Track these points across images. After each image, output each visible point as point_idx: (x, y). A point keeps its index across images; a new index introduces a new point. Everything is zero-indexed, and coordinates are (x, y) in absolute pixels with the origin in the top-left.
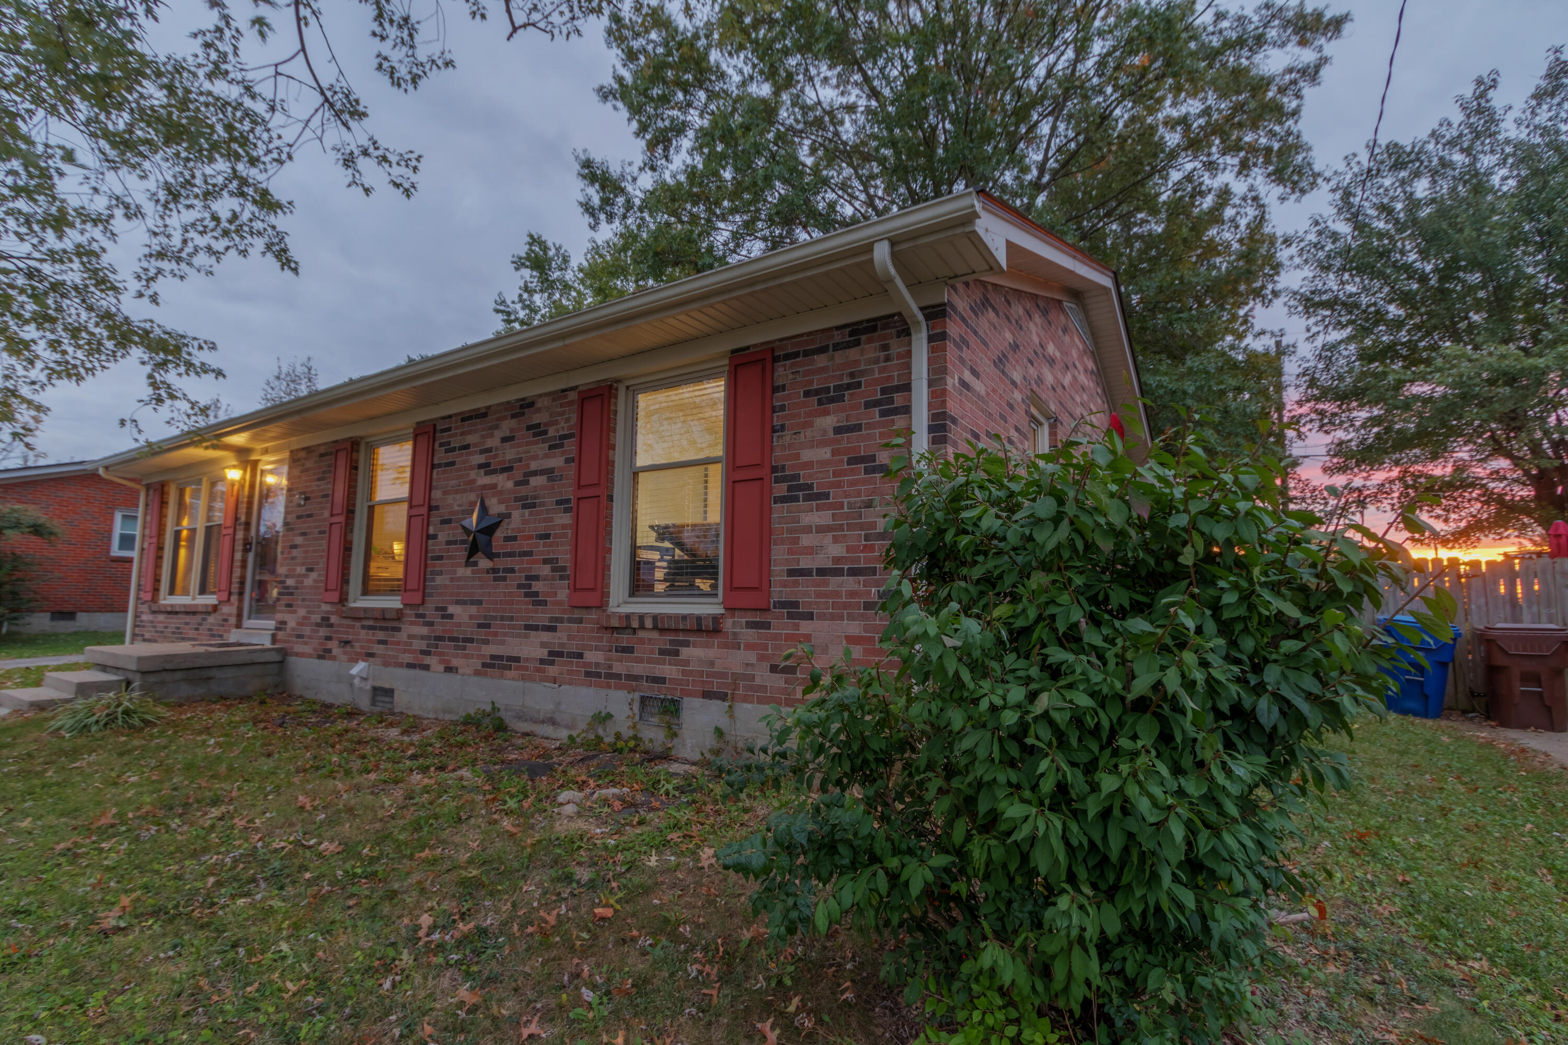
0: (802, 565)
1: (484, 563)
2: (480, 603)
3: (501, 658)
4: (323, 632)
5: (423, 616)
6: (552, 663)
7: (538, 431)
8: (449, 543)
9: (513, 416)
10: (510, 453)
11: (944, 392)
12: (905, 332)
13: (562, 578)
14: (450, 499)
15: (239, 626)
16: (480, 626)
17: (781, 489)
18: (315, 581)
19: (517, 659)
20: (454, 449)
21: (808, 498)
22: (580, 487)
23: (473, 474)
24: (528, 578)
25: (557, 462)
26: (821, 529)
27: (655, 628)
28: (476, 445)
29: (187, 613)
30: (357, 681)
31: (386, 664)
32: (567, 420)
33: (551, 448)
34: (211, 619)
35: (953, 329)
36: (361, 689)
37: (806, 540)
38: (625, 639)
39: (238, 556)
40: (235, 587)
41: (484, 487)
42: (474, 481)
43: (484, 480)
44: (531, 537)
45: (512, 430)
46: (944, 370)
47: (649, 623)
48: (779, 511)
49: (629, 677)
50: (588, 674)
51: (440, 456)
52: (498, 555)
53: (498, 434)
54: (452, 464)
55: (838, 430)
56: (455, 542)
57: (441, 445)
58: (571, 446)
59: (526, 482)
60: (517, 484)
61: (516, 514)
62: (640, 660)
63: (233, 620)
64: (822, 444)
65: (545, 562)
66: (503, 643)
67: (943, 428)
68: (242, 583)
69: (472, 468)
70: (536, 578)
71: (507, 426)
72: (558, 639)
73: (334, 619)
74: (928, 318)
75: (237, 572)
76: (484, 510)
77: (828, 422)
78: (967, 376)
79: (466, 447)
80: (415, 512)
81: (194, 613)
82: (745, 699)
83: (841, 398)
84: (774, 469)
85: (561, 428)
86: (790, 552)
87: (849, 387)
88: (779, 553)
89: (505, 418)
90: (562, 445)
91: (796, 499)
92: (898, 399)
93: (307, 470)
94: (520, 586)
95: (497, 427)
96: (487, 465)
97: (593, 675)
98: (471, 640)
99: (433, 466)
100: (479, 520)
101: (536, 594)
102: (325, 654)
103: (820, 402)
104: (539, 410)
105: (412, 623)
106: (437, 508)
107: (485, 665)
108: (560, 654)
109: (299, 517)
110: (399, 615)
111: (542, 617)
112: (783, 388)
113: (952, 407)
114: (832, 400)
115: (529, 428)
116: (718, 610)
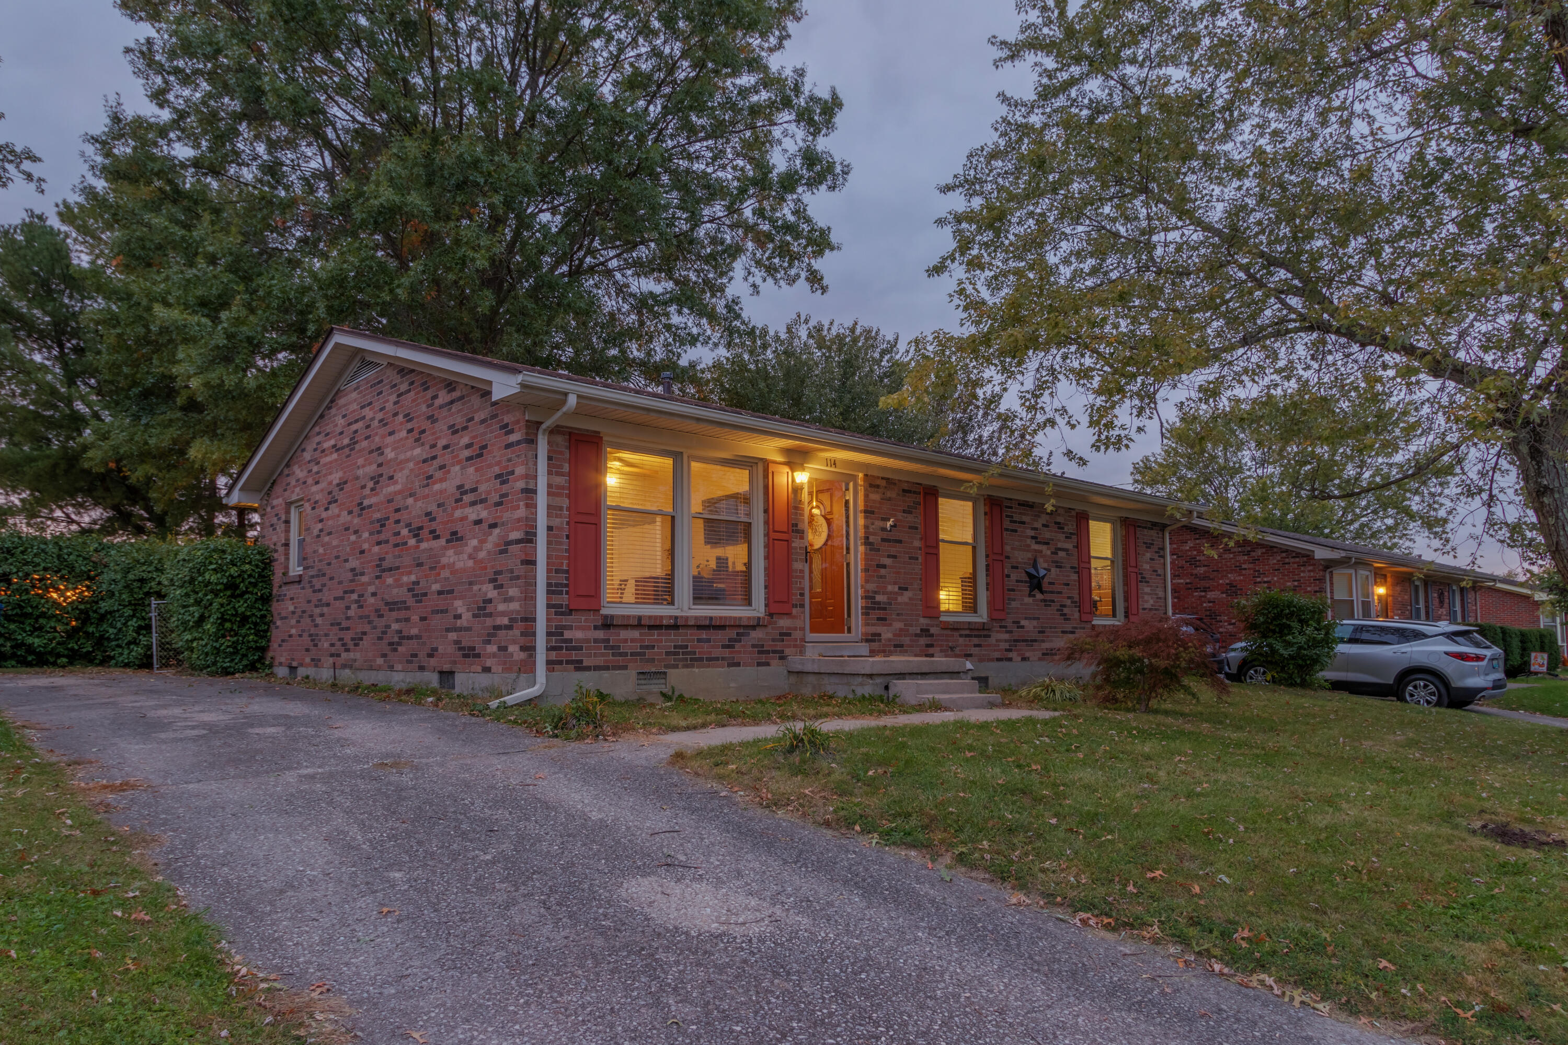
0: (1145, 607)
1: (1039, 596)
2: (1039, 619)
3: (1050, 651)
4: (923, 641)
5: (1005, 628)
7: (1061, 525)
8: (1017, 581)
13: (1075, 607)
14: (1016, 554)
15: (804, 640)
16: (1039, 633)
17: (1139, 577)
19: (1058, 651)
20: (1016, 520)
21: (1145, 582)
22: (1078, 562)
23: (1029, 541)
24: (1061, 606)
25: (1069, 546)
26: (1148, 594)
28: (1028, 524)
31: (982, 662)
32: (1072, 526)
33: (1066, 538)
41: (1035, 551)
42: (1029, 546)
43: (1037, 547)
44: (1061, 584)
51: (1007, 523)
52: (1046, 593)
53: (1040, 521)
54: (1015, 532)
55: (1150, 559)
56: (1021, 582)
57: (1007, 516)
58: (1074, 540)
59: (1057, 554)
60: (1052, 554)
61: (1053, 571)
64: (1147, 563)
65: (1068, 598)
66: (1051, 642)
69: (1027, 538)
70: (1065, 606)
72: (1076, 637)
73: (933, 631)
75: (798, 583)
76: (1037, 564)
77: (1148, 555)
79: (1024, 521)
80: (996, 557)
83: (1150, 547)
84: (1138, 569)
85: (1070, 529)
86: (1143, 601)
87: (1152, 544)
88: (1140, 601)
89: (1043, 513)
90: (1070, 539)
93: (888, 499)
94: (1057, 610)
95: (1039, 517)
96: (1036, 538)
98: (1035, 641)
99: (1004, 529)
101: (1065, 615)
103: (1146, 547)
104: (1059, 515)
105: (997, 632)
106: (1008, 557)
107: (1043, 655)
109: (885, 541)
110: (988, 627)
111: (1068, 627)
115: (1055, 523)
116: (1121, 623)
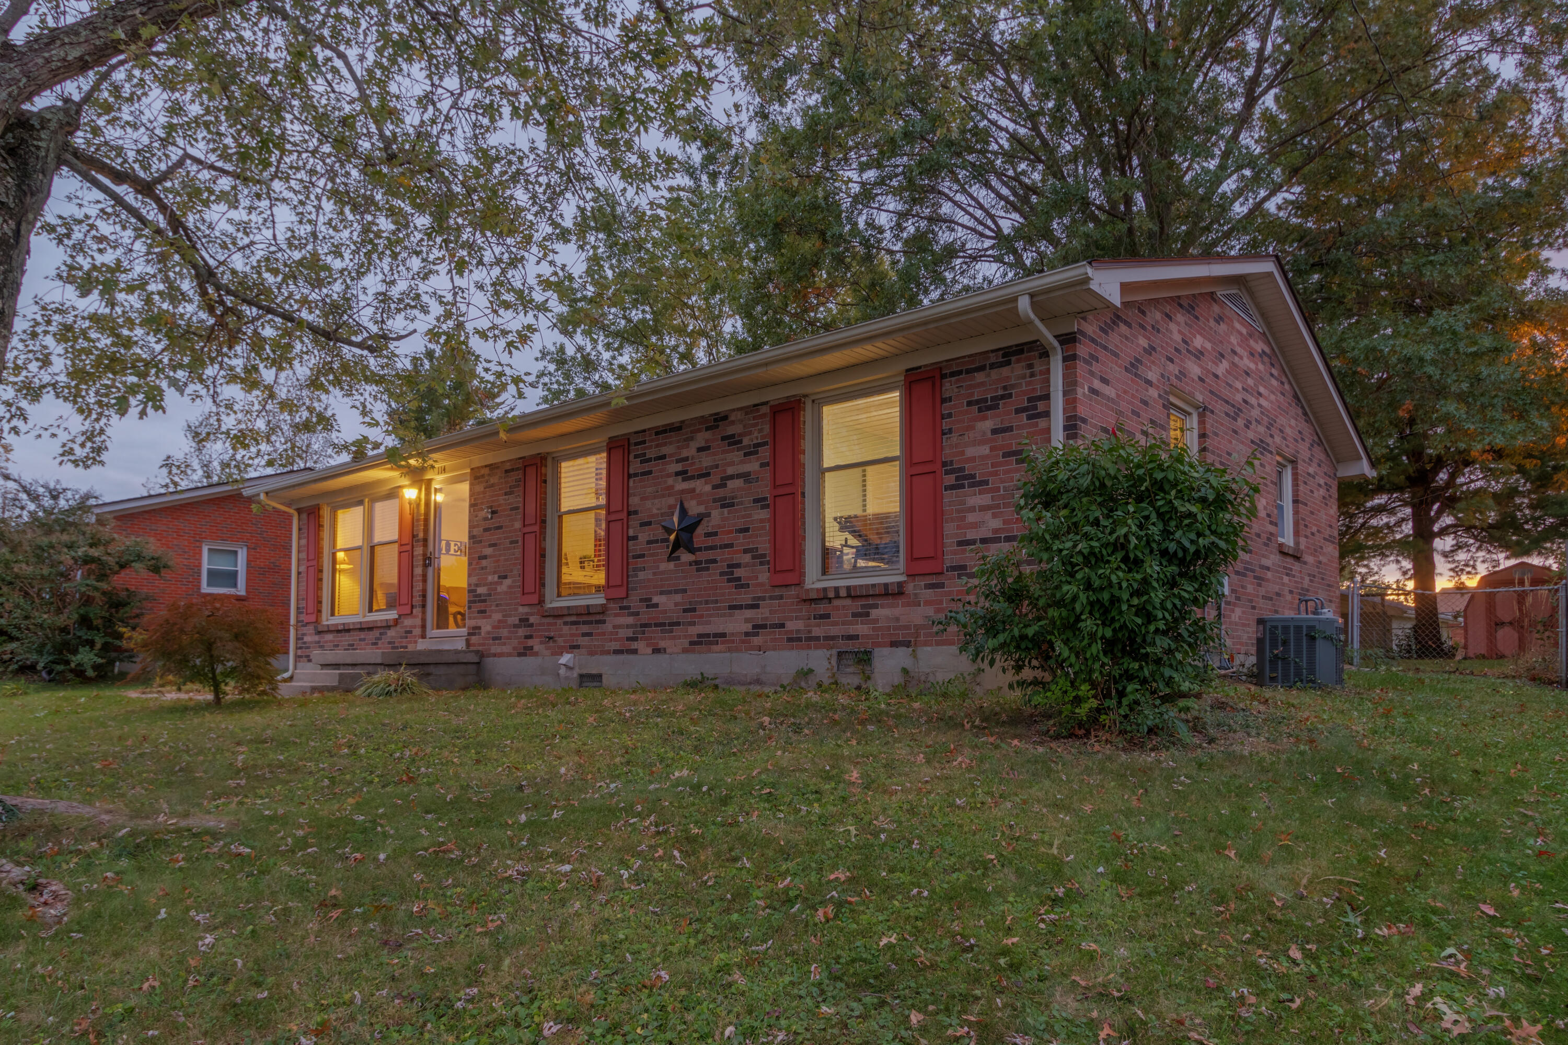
0: (969, 537)
1: (686, 557)
2: (685, 591)
3: (708, 635)
4: (521, 632)
5: (628, 608)
6: (757, 634)
7: (733, 441)
8: (649, 542)
9: (707, 429)
10: (706, 461)
11: (1075, 400)
12: (1045, 354)
13: (762, 564)
14: (648, 504)
15: (423, 636)
16: (685, 611)
17: (950, 479)
18: (510, 587)
19: (723, 635)
20: (650, 460)
21: (972, 485)
22: (775, 487)
23: (670, 481)
24: (729, 566)
25: (752, 466)
26: (983, 509)
27: (849, 596)
28: (671, 455)
29: (361, 629)
30: (562, 671)
31: (592, 653)
32: (760, 431)
33: (746, 455)
34: (391, 633)
35: (1082, 350)
36: (567, 678)
37: (971, 518)
38: (822, 608)
39: (418, 571)
40: (417, 600)
41: (683, 492)
42: (672, 487)
43: (681, 485)
44: (731, 532)
45: (707, 441)
46: (1075, 383)
47: (843, 593)
48: (949, 497)
49: (827, 638)
50: (790, 640)
51: (636, 466)
52: (700, 549)
53: (694, 445)
54: (650, 472)
55: (995, 431)
56: (656, 541)
57: (636, 457)
58: (765, 453)
59: (725, 485)
60: (715, 487)
61: (715, 514)
62: (835, 624)
63: (417, 631)
64: (982, 442)
65: (746, 551)
66: (709, 623)
67: (1075, 427)
68: (424, 596)
69: (669, 476)
70: (738, 566)
71: (701, 438)
72: (762, 614)
73: (532, 619)
74: (1062, 343)
75: (418, 586)
76: (684, 512)
77: (987, 425)
78: (1097, 384)
79: (663, 457)
80: (613, 517)
81: (370, 629)
82: (926, 644)
83: (996, 407)
84: (944, 464)
85: (755, 437)
86: (959, 527)
87: (1002, 397)
88: (950, 529)
89: (699, 431)
90: (756, 453)
91: (963, 486)
92: (1041, 406)
93: (492, 485)
94: (722, 574)
95: (692, 439)
96: (685, 472)
97: (794, 640)
98: (678, 624)
99: (629, 476)
100: (680, 521)
101: (739, 579)
102: (526, 651)
103: (980, 410)
104: (733, 423)
105: (616, 615)
106: (636, 512)
107: (692, 643)
108: (764, 626)
109: (486, 530)
110: (603, 610)
111: (745, 597)
112: (950, 399)
113: (1082, 411)
114: (989, 408)
115: (723, 439)
116: (902, 578)
